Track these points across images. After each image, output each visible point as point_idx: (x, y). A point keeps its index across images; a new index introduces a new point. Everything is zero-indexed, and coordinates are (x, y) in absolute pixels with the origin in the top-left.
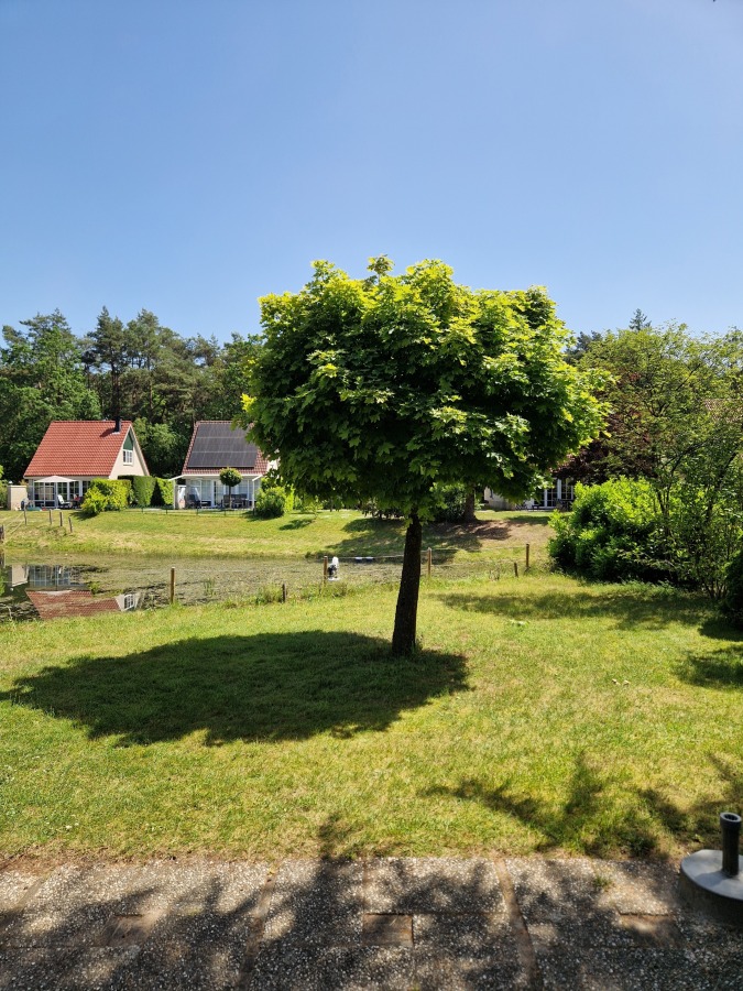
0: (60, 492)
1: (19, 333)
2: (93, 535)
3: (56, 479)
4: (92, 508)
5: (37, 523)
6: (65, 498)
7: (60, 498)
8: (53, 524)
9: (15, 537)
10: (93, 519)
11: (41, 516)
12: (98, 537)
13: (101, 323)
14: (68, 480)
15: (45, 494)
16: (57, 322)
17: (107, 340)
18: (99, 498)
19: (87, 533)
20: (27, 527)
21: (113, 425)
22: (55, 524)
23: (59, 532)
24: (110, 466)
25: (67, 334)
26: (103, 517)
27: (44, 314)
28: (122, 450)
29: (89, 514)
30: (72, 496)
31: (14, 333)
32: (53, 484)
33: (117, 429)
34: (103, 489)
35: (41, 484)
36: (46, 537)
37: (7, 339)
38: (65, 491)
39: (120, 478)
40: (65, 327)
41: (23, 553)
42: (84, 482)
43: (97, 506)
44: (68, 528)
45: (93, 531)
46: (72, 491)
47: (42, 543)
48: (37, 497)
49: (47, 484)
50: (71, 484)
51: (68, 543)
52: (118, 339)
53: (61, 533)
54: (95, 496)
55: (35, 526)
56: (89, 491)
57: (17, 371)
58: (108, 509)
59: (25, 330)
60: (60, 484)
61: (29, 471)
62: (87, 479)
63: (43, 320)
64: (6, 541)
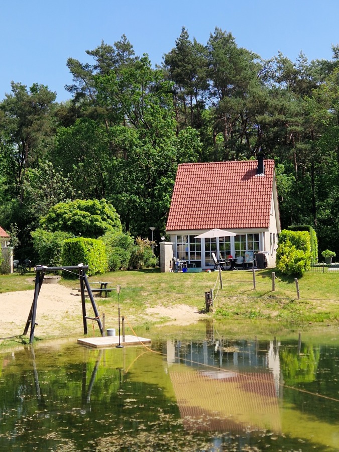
24: (266, 215)
33: (260, 170)
61: (171, 224)
62: (241, 233)
64: (214, 308)
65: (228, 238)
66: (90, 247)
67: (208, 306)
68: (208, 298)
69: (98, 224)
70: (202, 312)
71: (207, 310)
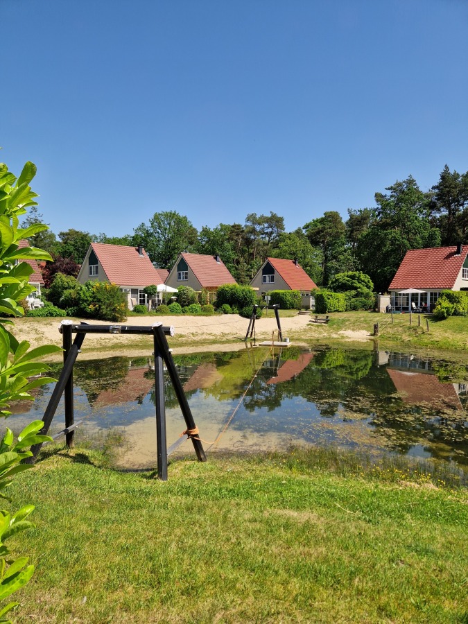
0: (413, 301)
1: (385, 196)
2: (446, 335)
3: (411, 291)
4: (443, 313)
5: (400, 323)
6: (416, 304)
7: (414, 305)
8: (413, 324)
9: (385, 332)
10: (443, 322)
11: (401, 317)
12: (451, 337)
13: (443, 178)
14: (420, 292)
15: (402, 301)
16: (410, 184)
17: (447, 189)
18: (448, 306)
19: (440, 332)
20: (393, 325)
21: (455, 249)
22: (414, 324)
23: (418, 330)
24: (454, 280)
25: (417, 190)
26: (452, 321)
27: (401, 181)
28: (462, 268)
29: (440, 317)
30: (421, 304)
31: (382, 196)
32: (408, 294)
33: (458, 252)
34: (452, 298)
35: (400, 294)
36: (408, 333)
37: (377, 201)
38: (417, 299)
39: (462, 289)
40: (415, 187)
41: (390, 344)
42: (432, 294)
43: (447, 312)
44: (425, 328)
45: (446, 332)
46: (422, 300)
47: (406, 338)
48: (396, 304)
49: (404, 295)
50: (422, 294)
51: (426, 339)
52: (455, 188)
53: (419, 331)
54: (445, 304)
55: (399, 325)
56: (439, 300)
57: (384, 220)
58: (456, 314)
59: (389, 193)
60: (413, 294)
61: (392, 286)
62: (434, 291)
63: (399, 185)
64: (379, 334)
65: (417, 294)
66: (330, 297)
67: (375, 332)
68: (376, 327)
69: (354, 284)
70: (372, 335)
71: (374, 334)
